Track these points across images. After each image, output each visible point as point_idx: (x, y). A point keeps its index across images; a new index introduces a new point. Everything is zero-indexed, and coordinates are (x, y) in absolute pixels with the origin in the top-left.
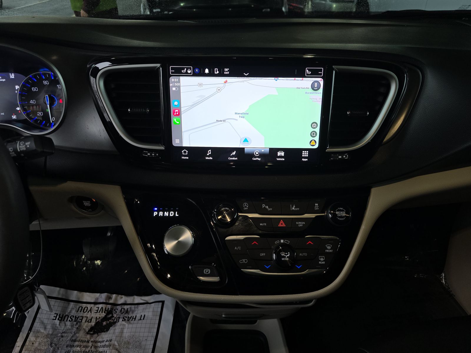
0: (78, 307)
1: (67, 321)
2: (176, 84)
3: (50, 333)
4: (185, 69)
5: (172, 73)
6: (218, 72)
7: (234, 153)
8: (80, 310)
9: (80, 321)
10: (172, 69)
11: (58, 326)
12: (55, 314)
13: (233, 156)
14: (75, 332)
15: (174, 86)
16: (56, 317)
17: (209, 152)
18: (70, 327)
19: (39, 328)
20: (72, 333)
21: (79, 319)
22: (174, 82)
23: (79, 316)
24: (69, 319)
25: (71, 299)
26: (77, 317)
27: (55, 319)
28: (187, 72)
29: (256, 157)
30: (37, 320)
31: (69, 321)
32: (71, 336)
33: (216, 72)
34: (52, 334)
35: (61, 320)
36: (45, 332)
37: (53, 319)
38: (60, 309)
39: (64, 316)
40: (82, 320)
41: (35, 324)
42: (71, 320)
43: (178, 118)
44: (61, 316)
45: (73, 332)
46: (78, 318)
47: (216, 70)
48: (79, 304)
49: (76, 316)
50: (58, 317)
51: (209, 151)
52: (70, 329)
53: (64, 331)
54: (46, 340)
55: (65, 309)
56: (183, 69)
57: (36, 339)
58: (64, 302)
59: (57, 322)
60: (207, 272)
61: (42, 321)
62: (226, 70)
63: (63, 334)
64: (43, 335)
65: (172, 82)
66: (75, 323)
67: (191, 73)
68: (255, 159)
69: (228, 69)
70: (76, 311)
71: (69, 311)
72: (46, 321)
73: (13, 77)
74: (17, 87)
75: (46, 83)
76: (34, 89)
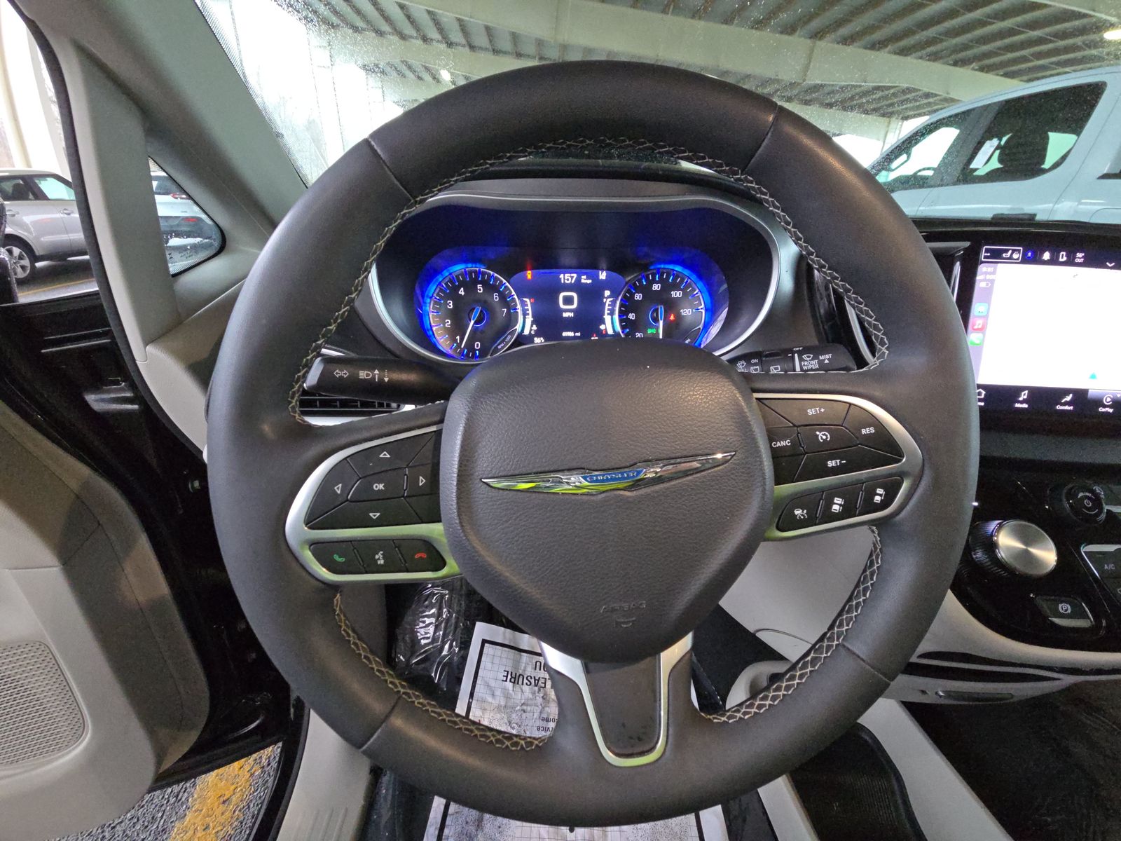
0: (534, 662)
1: (523, 684)
2: (988, 277)
3: (503, 703)
4: (1010, 252)
5: (985, 257)
6: (1065, 259)
7: (1068, 398)
8: (538, 667)
9: (543, 685)
10: (987, 251)
11: (511, 692)
12: (505, 671)
13: (1066, 404)
14: (543, 705)
15: (985, 280)
16: (507, 677)
17: (1024, 395)
18: (531, 696)
19: (484, 695)
20: (537, 706)
21: (540, 682)
22: (986, 273)
23: (539, 678)
24: (525, 681)
25: (521, 648)
26: (537, 678)
27: (506, 681)
28: (1011, 258)
29: (1105, 406)
30: (479, 681)
31: (527, 684)
32: (539, 711)
33: (1062, 258)
34: (505, 706)
35: (514, 683)
36: (495, 702)
37: (503, 681)
38: (510, 663)
39: (518, 675)
40: (545, 683)
41: (477, 687)
42: (529, 683)
43: (980, 335)
44: (514, 676)
45: (539, 704)
46: (538, 680)
47: (1063, 255)
48: (535, 656)
49: (535, 677)
50: (509, 677)
51: (1023, 393)
52: (531, 699)
53: (523, 701)
54: (498, 716)
55: (517, 663)
56: (1006, 251)
57: (483, 713)
58: (514, 651)
59: (509, 685)
60: (1066, 610)
61: (486, 682)
62: (1079, 255)
63: (525, 707)
64: (492, 708)
65: (983, 273)
66: (536, 688)
67: (1018, 259)
68: (1104, 410)
69: (1083, 254)
70: (532, 668)
71: (522, 668)
72: (492, 683)
73: (604, 278)
74: (607, 293)
75: (656, 287)
76: (638, 297)
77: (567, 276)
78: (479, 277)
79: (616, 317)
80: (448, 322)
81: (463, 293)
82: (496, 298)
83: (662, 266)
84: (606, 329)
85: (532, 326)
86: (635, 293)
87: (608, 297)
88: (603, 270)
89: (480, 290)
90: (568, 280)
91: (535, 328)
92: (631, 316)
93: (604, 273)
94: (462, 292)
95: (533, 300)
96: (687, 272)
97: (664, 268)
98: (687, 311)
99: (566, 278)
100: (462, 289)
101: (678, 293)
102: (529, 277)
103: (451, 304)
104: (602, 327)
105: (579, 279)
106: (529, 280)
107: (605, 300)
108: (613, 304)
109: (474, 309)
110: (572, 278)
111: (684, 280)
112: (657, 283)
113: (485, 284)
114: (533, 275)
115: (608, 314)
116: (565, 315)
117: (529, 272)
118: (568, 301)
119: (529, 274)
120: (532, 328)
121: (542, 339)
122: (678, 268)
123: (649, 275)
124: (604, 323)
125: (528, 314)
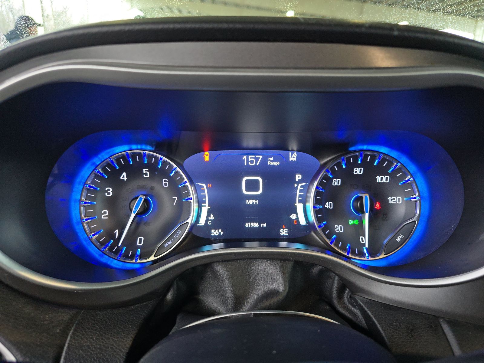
73: (295, 159)
74: (298, 177)
75: (358, 171)
76: (336, 182)
77: (251, 158)
78: (144, 160)
79: (310, 205)
80: (105, 213)
81: (125, 179)
82: (166, 184)
83: (365, 147)
84: (297, 219)
85: (208, 216)
86: (332, 179)
87: (300, 181)
88: (293, 151)
89: (146, 174)
90: (252, 162)
91: (212, 217)
92: (328, 205)
93: (295, 155)
94: (124, 176)
95: (210, 185)
96: (394, 154)
97: (367, 150)
98: (396, 199)
99: (250, 160)
100: (124, 174)
101: (384, 178)
102: (207, 158)
103: (110, 192)
104: (293, 217)
105: (264, 161)
106: (207, 162)
107: (295, 185)
108: (306, 189)
109: (137, 198)
110: (257, 159)
111: (393, 163)
112: (359, 166)
113: (152, 168)
114: (210, 158)
115: (300, 202)
116: (249, 202)
117: (207, 153)
118: (253, 186)
119: (207, 156)
120: (209, 218)
121: (220, 230)
122: (384, 150)
123: (350, 158)
124: (296, 213)
125: (205, 202)
